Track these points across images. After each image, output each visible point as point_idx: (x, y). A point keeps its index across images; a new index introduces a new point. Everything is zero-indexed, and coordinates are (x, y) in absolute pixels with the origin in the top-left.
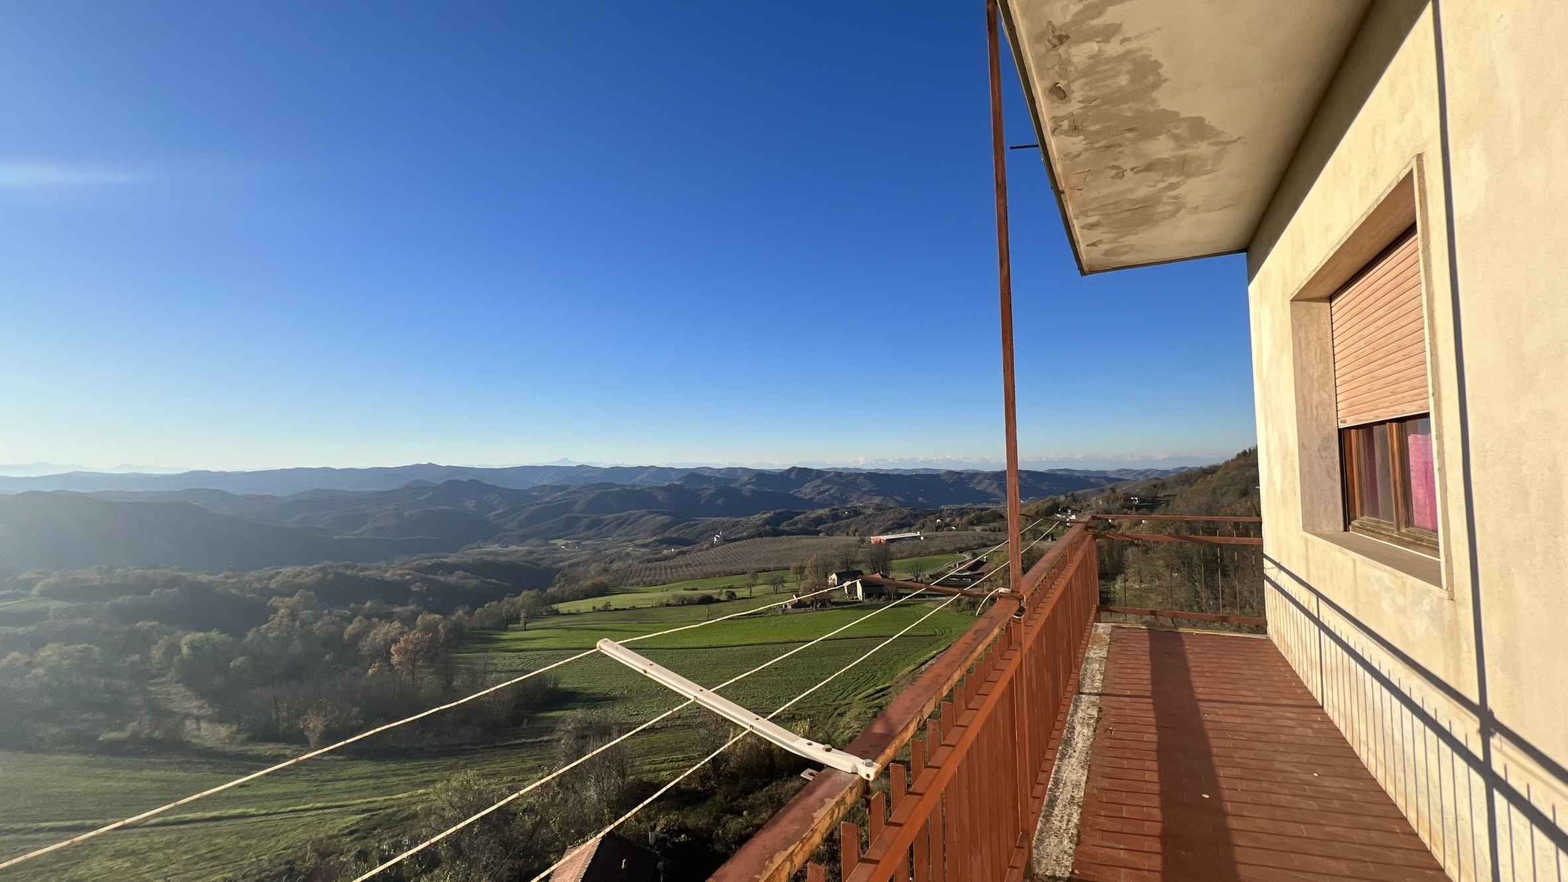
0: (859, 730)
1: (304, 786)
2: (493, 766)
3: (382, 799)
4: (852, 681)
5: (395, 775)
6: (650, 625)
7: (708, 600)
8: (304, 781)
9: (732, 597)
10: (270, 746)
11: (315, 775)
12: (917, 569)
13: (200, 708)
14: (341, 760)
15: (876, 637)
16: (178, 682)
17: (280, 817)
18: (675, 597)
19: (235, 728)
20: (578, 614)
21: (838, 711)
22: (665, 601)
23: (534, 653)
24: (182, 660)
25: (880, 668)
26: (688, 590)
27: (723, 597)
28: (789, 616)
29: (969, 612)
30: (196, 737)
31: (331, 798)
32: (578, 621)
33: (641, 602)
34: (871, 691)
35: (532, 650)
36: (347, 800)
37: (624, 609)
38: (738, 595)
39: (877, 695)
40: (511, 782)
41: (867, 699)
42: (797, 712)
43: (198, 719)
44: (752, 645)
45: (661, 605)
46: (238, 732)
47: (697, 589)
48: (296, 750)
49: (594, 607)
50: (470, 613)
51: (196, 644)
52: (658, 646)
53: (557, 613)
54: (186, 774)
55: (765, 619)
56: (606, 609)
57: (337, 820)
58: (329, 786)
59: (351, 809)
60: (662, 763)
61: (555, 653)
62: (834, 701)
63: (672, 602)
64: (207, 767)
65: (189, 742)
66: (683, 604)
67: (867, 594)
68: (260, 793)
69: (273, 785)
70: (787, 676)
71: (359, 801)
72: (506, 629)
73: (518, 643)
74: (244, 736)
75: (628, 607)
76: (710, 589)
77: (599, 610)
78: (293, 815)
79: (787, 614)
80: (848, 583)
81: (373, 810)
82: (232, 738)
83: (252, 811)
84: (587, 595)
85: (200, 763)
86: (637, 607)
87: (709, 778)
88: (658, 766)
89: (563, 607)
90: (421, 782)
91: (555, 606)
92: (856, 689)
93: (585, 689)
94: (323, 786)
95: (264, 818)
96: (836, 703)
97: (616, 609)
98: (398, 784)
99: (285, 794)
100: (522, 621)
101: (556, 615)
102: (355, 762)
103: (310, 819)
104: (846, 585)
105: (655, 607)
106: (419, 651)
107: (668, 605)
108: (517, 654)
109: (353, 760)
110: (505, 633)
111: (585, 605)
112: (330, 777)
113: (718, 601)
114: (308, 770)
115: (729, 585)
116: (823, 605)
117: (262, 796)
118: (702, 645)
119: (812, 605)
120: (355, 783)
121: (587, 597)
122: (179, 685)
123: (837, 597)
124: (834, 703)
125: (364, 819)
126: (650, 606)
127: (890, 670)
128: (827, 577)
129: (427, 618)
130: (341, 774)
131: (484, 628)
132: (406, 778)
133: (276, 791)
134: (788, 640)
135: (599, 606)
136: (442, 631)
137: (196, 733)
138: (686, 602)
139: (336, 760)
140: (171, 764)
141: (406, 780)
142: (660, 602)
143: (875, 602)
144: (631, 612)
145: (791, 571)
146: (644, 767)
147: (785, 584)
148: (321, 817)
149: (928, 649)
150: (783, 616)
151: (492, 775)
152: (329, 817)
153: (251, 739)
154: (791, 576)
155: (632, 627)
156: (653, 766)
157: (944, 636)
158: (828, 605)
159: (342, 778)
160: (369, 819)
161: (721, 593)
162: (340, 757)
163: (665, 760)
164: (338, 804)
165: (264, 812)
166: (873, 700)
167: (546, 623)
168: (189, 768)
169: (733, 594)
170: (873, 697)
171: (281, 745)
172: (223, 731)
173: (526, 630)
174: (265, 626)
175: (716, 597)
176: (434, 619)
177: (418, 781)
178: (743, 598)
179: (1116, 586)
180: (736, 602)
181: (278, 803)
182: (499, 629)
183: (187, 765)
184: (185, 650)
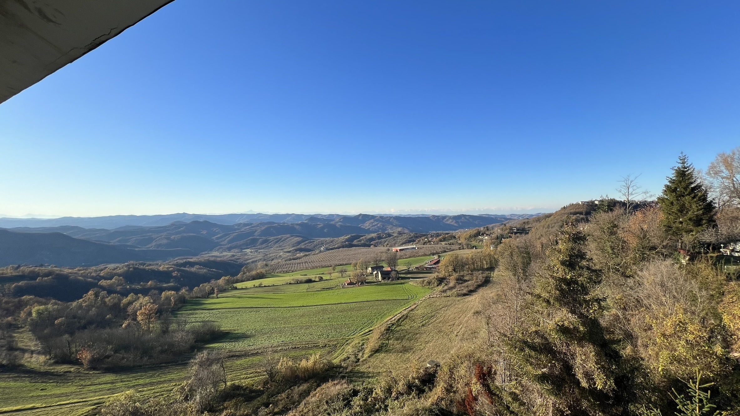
0: (352, 353)
1: (73, 389)
2: (172, 375)
3: (106, 397)
4: (361, 324)
5: (122, 382)
6: (278, 294)
7: (309, 281)
8: (76, 386)
9: (321, 279)
10: (64, 366)
11: (82, 382)
12: (409, 264)
13: (36, 345)
14: (98, 373)
15: (381, 300)
16: (30, 331)
17: (52, 408)
18: (293, 280)
19: (48, 357)
20: (246, 289)
21: (348, 342)
22: (289, 282)
23: (217, 310)
24: (32, 320)
25: (376, 318)
26: (302, 275)
27: (317, 279)
28: (345, 289)
29: (427, 287)
30: (28, 362)
31: (83, 396)
32: (244, 293)
33: (278, 282)
34: (367, 331)
35: (217, 309)
36: (92, 397)
37: (269, 286)
38: (324, 278)
39: (369, 333)
40: (174, 385)
41: (363, 335)
42: (328, 343)
43: (32, 352)
44: (323, 305)
45: (287, 284)
46: (50, 359)
47: (306, 275)
48: (76, 369)
49: (254, 285)
50: (191, 289)
51: (40, 311)
52: (278, 306)
53: (236, 289)
54: (15, 383)
55: (333, 291)
56: (260, 286)
57: (79, 410)
58: (87, 389)
59: (90, 403)
60: (251, 374)
61: (227, 310)
62: (348, 336)
63: (292, 282)
64: (27, 379)
65: (22, 366)
66: (298, 283)
67: (383, 278)
68: (50, 393)
69: (58, 388)
70: (332, 322)
71: (95, 398)
72: (208, 297)
73: (211, 305)
74: (52, 361)
75: (271, 285)
76: (313, 275)
77: (257, 287)
78: (58, 407)
79: (344, 288)
80: (376, 272)
81: (101, 403)
82: (45, 363)
83: (38, 405)
84: (254, 278)
85: (25, 377)
86: (275, 285)
87: (268, 383)
88: (248, 375)
89: (239, 285)
90: (132, 386)
91: (235, 285)
92: (361, 329)
93: (235, 330)
94: (84, 388)
95: (43, 409)
96: (349, 337)
97: (265, 286)
98: (121, 387)
99: (62, 394)
100: (216, 293)
101: (235, 289)
102: (105, 374)
103: (66, 409)
104: (374, 273)
105: (284, 285)
106: (152, 314)
107: (290, 284)
108: (209, 311)
109: (103, 373)
110: (207, 300)
111: (249, 284)
112: (89, 383)
113: (315, 281)
114: (80, 379)
115: (322, 273)
116: (362, 283)
117: (50, 395)
118: (299, 305)
119: (356, 283)
120: (100, 387)
121: (254, 279)
122: (30, 333)
123: (370, 279)
124: (348, 338)
125: (93, 409)
126: (281, 284)
127: (381, 318)
128: (367, 269)
129: (167, 293)
130: (95, 381)
131: (197, 297)
132: (127, 383)
133: (58, 392)
134: (340, 302)
135: (257, 285)
136: (173, 300)
137: (29, 360)
138: (299, 282)
139: (96, 373)
140: (9, 378)
141: (126, 384)
142: (286, 282)
143: (386, 282)
144: (272, 287)
145: (352, 265)
146: (241, 376)
147: (346, 273)
148: (72, 408)
149: (403, 307)
150: (343, 289)
151: (169, 381)
152: (76, 408)
153: (57, 363)
154: (352, 268)
155: (269, 295)
156: (246, 376)
157: (413, 299)
158: (364, 283)
159: (95, 383)
160: (95, 409)
161: (316, 277)
162: (98, 372)
163: (253, 372)
164: (84, 400)
165: (44, 405)
166: (366, 335)
167: (228, 294)
168: (18, 380)
169: (322, 278)
170: (367, 334)
171: (70, 366)
172: (42, 358)
173: (217, 298)
174: (81, 300)
175: (313, 279)
176: (170, 294)
177: (131, 385)
178: (326, 280)
179: (495, 274)
180: (322, 282)
181: (57, 399)
182: (205, 298)
183: (18, 379)
184: (34, 315)
